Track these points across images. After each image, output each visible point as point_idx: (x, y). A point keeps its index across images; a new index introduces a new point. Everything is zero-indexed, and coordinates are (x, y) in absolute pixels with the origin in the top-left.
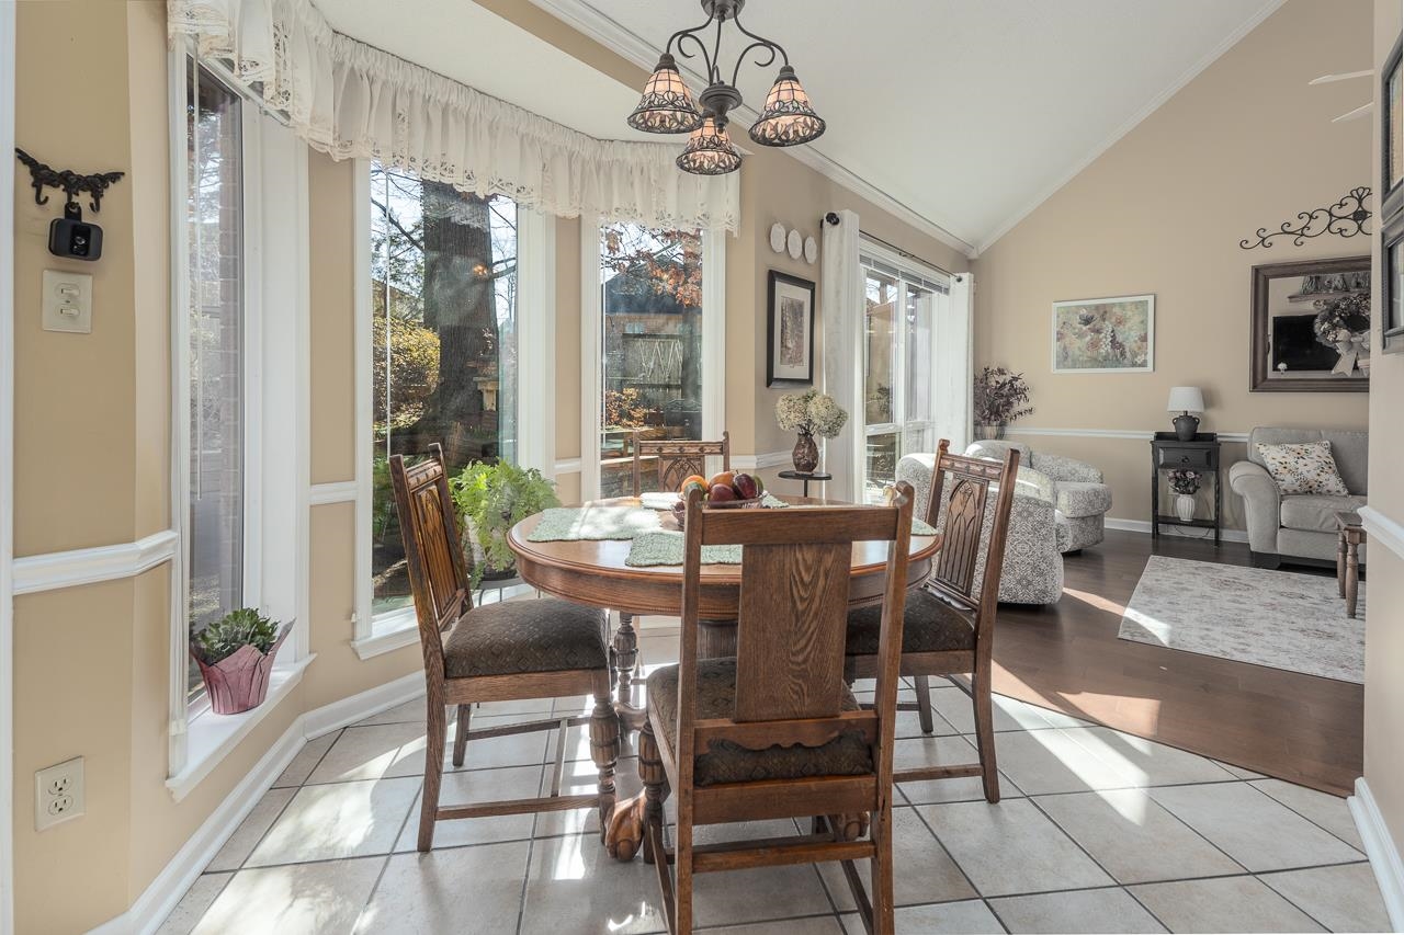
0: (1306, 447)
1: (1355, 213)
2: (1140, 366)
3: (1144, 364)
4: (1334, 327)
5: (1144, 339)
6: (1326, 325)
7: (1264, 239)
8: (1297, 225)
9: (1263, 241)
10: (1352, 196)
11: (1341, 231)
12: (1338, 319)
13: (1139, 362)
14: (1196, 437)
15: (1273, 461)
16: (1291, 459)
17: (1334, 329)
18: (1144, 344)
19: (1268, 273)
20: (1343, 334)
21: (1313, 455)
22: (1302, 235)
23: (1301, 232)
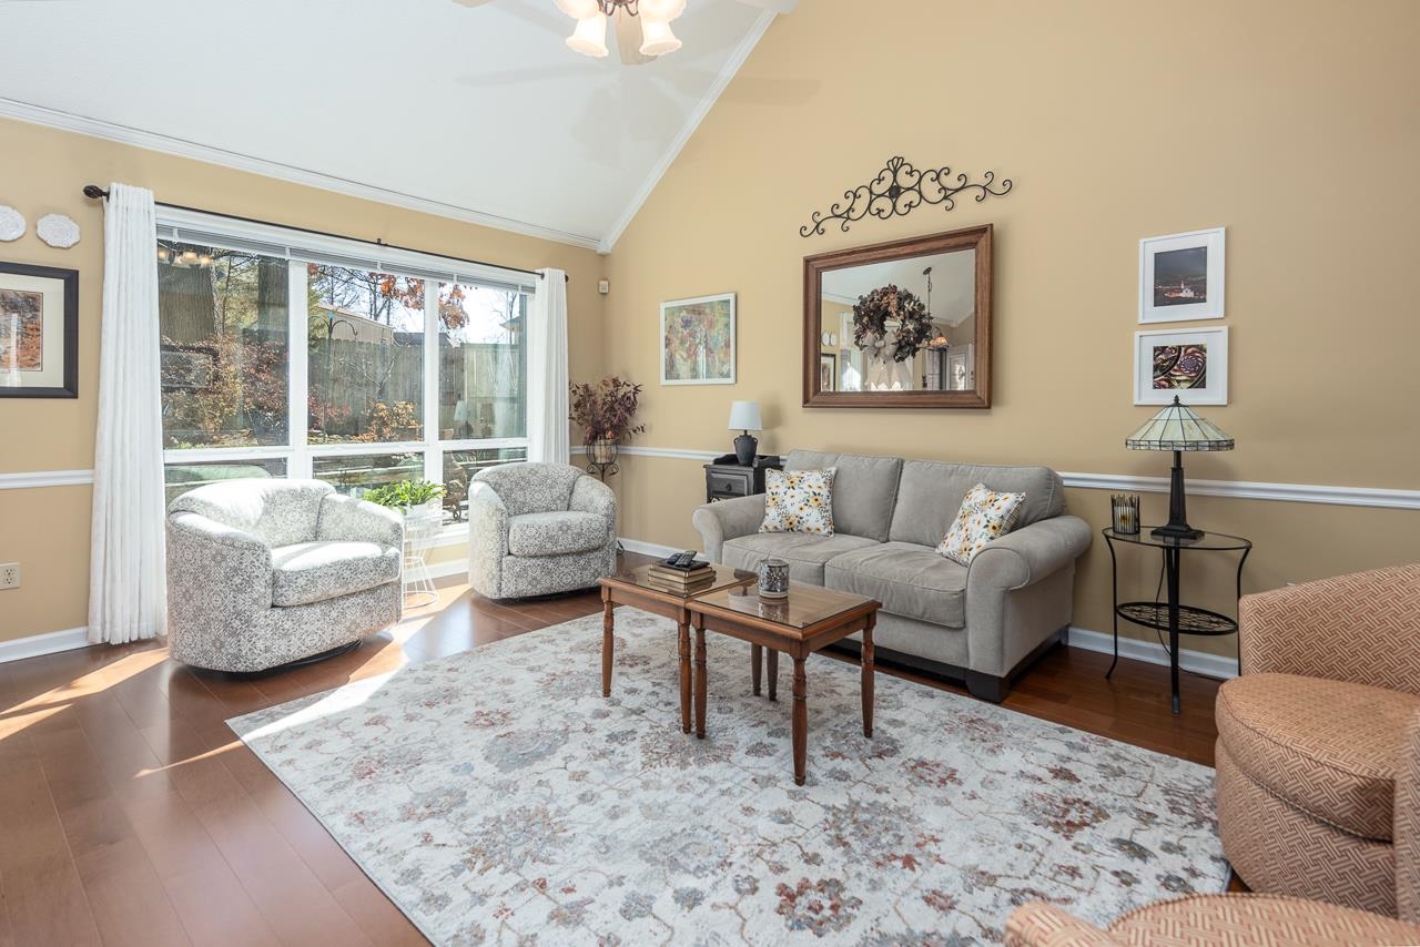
1: (890, 190)
2: (725, 377)
3: (728, 376)
5: (728, 345)
7: (818, 225)
8: (844, 206)
9: (817, 227)
10: (889, 169)
11: (880, 212)
13: (725, 372)
18: (728, 350)
19: (817, 264)
21: (805, 486)
22: (848, 218)
23: (847, 216)
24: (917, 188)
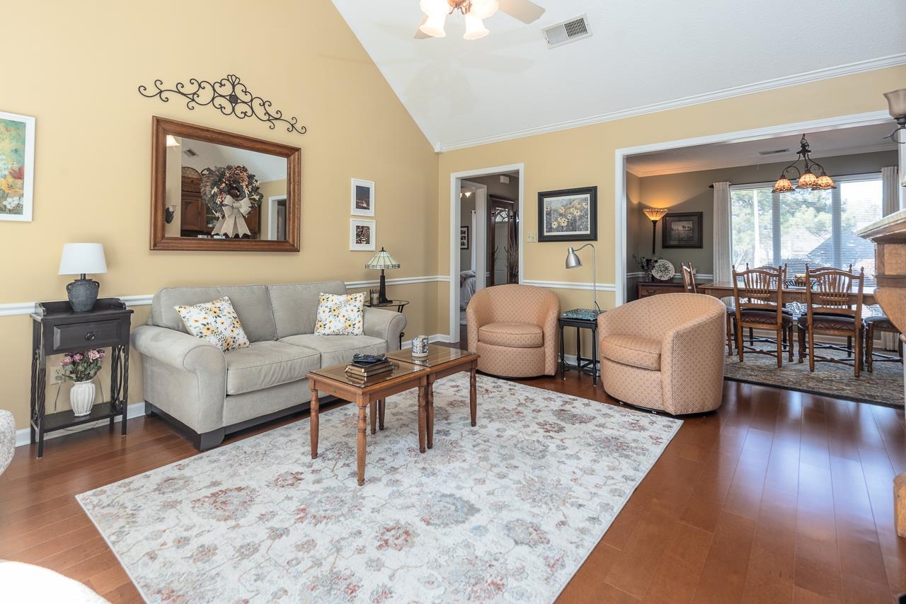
0: (218, 305)
1: (230, 96)
2: (10, 211)
3: (17, 210)
4: (221, 191)
5: (19, 175)
6: (215, 190)
7: (161, 92)
8: (189, 89)
10: (228, 80)
11: (221, 108)
12: (224, 185)
13: (9, 207)
14: (98, 305)
15: (197, 324)
16: (211, 319)
17: (221, 194)
18: (19, 182)
19: (167, 127)
20: (228, 199)
21: (225, 312)
22: (193, 100)
23: (192, 97)
24: (250, 104)
